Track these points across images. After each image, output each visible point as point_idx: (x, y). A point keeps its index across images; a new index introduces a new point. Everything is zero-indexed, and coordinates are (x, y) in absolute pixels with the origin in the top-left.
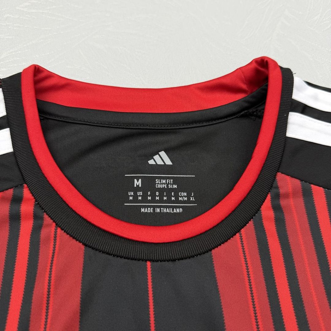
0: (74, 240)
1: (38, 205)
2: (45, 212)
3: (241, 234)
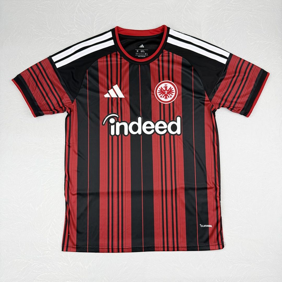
0: (127, 61)
1: (121, 55)
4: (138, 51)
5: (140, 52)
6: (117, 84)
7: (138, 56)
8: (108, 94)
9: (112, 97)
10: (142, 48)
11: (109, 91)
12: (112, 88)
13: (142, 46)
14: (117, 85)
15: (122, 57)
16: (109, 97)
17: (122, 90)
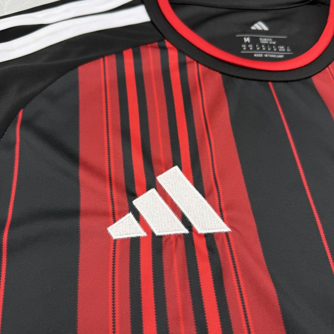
0: (212, 71)
1: (180, 51)
2: (186, 54)
3: (329, 68)
4: (247, 40)
5: (255, 41)
6: (176, 162)
7: (255, 55)
8: (130, 216)
9: (157, 233)
10: (262, 32)
11: (136, 203)
12: (152, 184)
13: (260, 26)
14: (176, 168)
15: (188, 59)
16: (141, 233)
17: (211, 191)
